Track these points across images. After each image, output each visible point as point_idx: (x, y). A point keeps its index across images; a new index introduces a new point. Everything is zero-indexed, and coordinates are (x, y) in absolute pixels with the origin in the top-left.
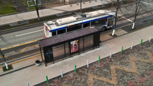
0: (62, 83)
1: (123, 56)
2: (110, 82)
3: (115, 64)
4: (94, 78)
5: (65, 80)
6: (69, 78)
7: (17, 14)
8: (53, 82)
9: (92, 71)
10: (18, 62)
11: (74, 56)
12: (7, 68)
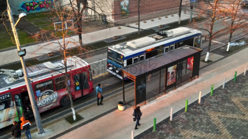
0: (176, 128)
1: (239, 85)
2: (245, 119)
3: (235, 96)
4: (218, 116)
5: (179, 124)
6: (181, 120)
7: (39, 43)
8: (162, 129)
9: (210, 108)
10: (85, 109)
11: (169, 91)
12: (74, 117)
